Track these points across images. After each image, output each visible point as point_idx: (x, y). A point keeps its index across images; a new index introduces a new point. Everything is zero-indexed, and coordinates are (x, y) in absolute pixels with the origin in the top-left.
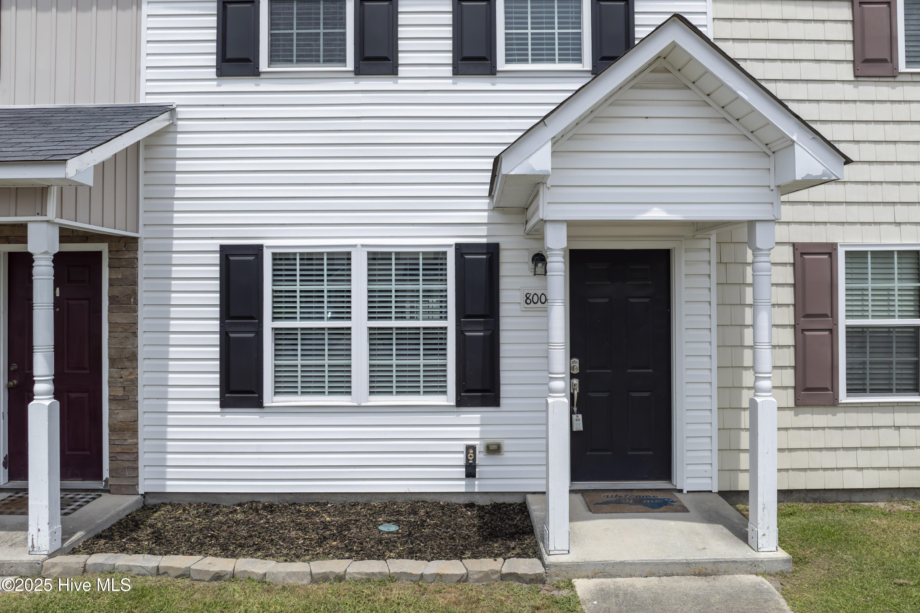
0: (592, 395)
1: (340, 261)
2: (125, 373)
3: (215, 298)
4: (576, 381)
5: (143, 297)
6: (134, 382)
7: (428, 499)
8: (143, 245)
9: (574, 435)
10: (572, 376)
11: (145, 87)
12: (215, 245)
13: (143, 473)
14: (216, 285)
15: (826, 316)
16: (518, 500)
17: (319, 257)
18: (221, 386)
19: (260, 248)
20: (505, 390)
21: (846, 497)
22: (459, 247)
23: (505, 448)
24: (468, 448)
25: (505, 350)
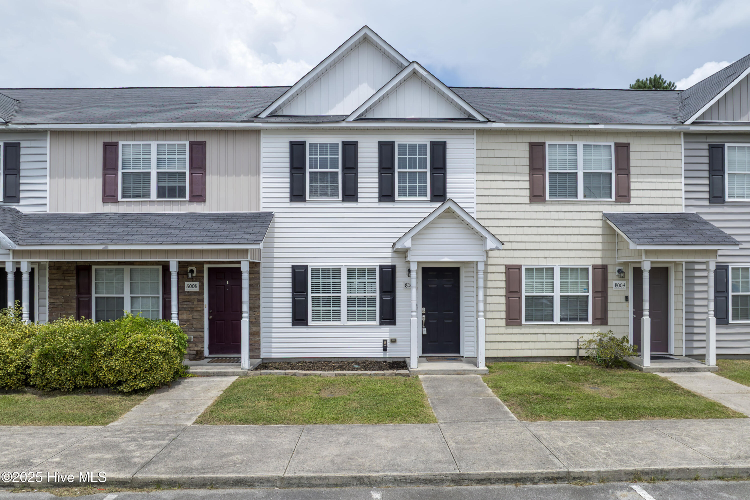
0: (430, 321)
1: (337, 271)
2: (256, 313)
3: (290, 285)
4: (424, 316)
5: (262, 284)
6: (259, 316)
7: (369, 360)
8: (262, 265)
9: (423, 336)
10: (423, 314)
11: (262, 205)
12: (290, 265)
13: (262, 350)
14: (290, 280)
15: (517, 292)
16: (402, 360)
17: (328, 270)
18: (292, 318)
19: (307, 266)
20: (397, 319)
21: (525, 360)
22: (381, 266)
23: (398, 341)
24: (384, 341)
25: (398, 304)
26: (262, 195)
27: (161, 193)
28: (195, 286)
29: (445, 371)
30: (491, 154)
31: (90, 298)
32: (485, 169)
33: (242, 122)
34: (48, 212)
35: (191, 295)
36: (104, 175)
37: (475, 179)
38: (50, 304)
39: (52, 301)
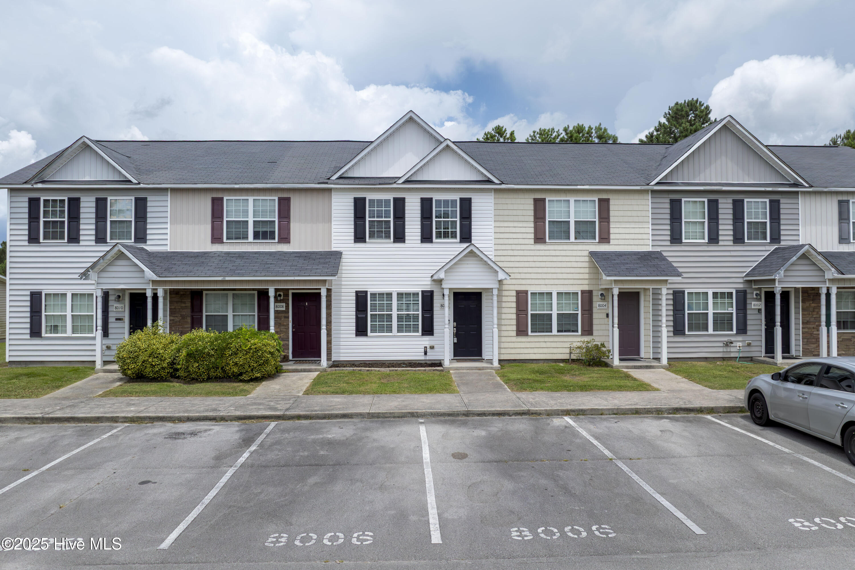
0: (459, 333)
1: (389, 295)
3: (354, 306)
4: (455, 329)
7: (414, 362)
8: (333, 291)
9: (454, 343)
10: (454, 327)
11: (333, 245)
12: (354, 290)
13: (334, 355)
14: (354, 302)
15: (525, 311)
16: (439, 362)
17: (383, 294)
18: (356, 330)
19: (366, 292)
20: (435, 331)
21: (531, 361)
22: (422, 291)
23: (435, 347)
24: (425, 347)
25: (435, 320)
26: (333, 238)
27: (256, 236)
28: (283, 307)
29: (469, 367)
30: (505, 207)
31: (202, 316)
32: (501, 218)
33: (319, 183)
34: (169, 250)
35: (279, 313)
36: (213, 222)
37: (493, 226)
38: (170, 320)
39: (172, 318)
